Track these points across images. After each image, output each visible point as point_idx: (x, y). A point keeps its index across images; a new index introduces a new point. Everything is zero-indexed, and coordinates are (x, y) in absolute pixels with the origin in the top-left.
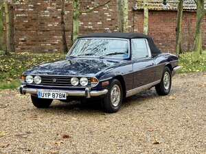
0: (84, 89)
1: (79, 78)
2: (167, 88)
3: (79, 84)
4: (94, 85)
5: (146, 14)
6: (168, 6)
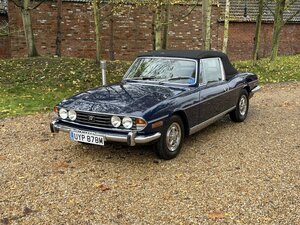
0: (126, 133)
1: (121, 118)
2: (243, 114)
3: (122, 125)
4: (140, 127)
5: (227, 26)
6: (248, 18)
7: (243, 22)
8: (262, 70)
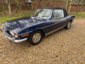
2: (69, 27)
6: (77, 4)
7: (75, 5)
8: (77, 14)
